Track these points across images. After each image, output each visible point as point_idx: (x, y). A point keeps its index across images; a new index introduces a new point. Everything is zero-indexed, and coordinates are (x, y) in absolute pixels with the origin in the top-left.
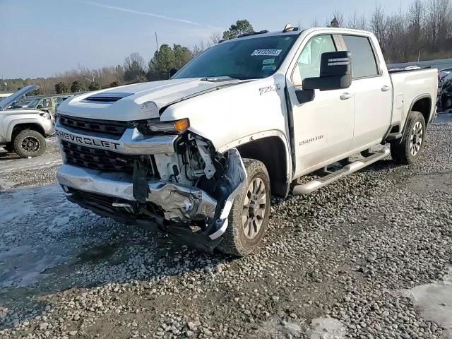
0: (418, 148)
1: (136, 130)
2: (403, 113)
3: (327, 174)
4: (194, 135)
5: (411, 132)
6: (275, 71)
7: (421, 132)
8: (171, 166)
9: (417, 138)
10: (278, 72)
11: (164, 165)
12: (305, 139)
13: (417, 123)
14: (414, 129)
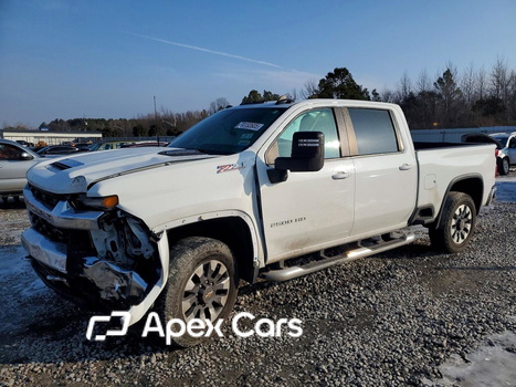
0: (466, 235)
1: (66, 203)
2: (436, 195)
3: (322, 258)
4: (123, 212)
5: (452, 215)
6: (247, 148)
7: (470, 217)
8: (109, 242)
9: (463, 223)
10: (250, 149)
11: (101, 240)
12: (279, 221)
13: (462, 207)
14: (457, 212)
